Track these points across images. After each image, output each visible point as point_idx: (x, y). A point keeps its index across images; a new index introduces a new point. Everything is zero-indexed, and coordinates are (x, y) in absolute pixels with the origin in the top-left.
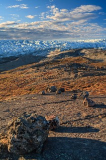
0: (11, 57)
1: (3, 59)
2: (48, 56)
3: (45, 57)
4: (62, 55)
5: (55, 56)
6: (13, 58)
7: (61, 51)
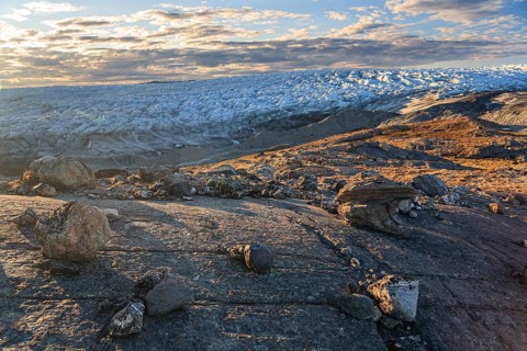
0: (312, 113)
1: (293, 118)
2: (404, 111)
3: (395, 115)
4: (436, 111)
5: (418, 112)
6: (315, 117)
7: (441, 98)
